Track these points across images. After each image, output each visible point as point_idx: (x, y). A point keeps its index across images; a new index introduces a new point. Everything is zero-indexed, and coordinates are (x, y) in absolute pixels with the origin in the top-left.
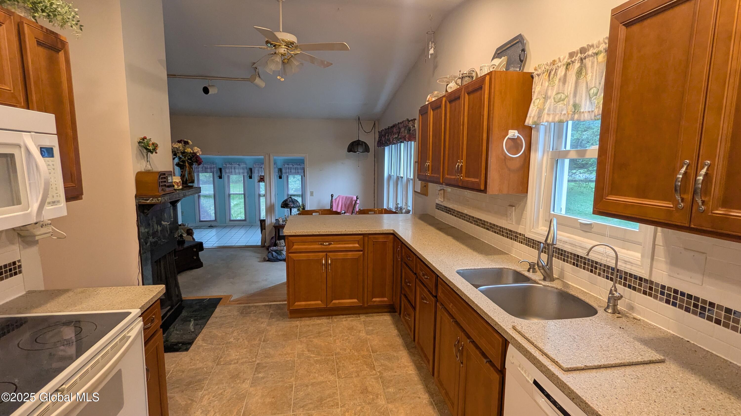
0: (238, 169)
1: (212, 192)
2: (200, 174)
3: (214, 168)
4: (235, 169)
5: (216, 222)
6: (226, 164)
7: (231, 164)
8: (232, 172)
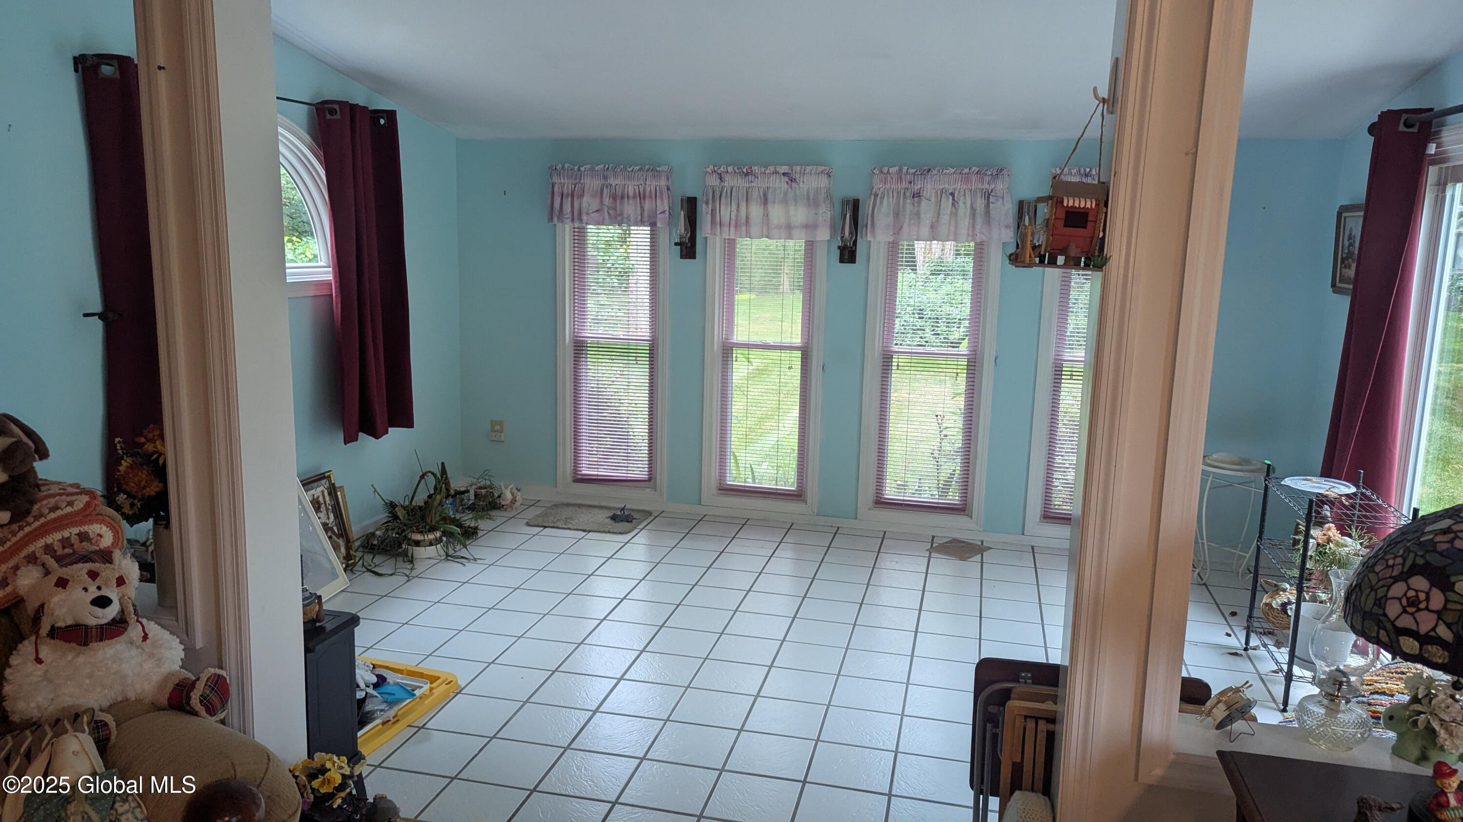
0: (785, 201)
1: (642, 328)
2: (591, 229)
3: (655, 196)
4: (765, 200)
5: (655, 488)
6: (720, 174)
7: (747, 174)
8: (747, 217)
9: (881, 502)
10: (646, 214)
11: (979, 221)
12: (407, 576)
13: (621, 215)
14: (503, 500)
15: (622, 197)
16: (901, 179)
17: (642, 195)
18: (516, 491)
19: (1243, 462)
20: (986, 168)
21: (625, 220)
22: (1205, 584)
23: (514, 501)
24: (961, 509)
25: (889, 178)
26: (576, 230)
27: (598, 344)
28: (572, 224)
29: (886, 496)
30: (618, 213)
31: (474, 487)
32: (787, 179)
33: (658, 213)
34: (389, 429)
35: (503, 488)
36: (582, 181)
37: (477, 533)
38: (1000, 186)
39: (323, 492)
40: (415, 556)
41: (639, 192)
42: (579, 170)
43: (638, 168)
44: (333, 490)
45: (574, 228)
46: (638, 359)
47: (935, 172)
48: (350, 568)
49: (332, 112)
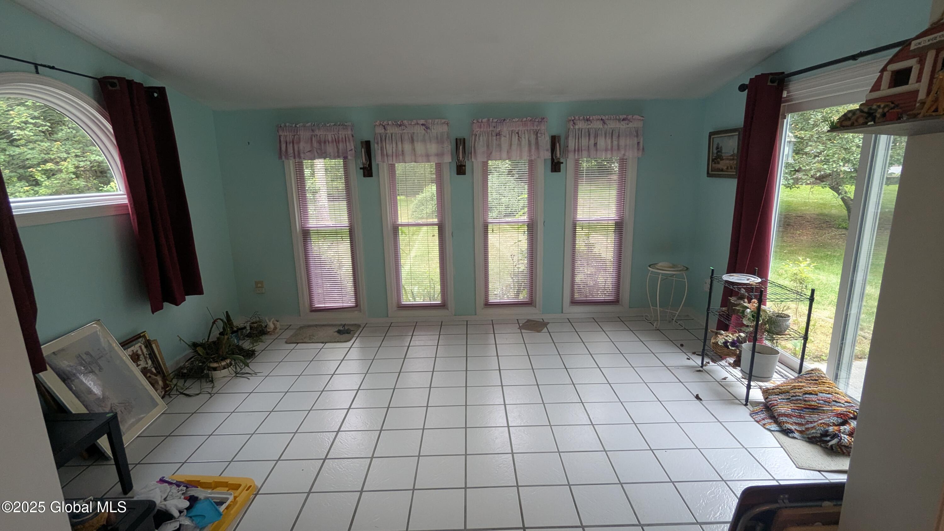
0: (424, 141)
1: (344, 221)
2: (306, 162)
3: (345, 140)
4: (412, 141)
5: (360, 312)
6: (384, 126)
7: (400, 125)
8: (403, 151)
9: (488, 305)
10: (340, 151)
11: (533, 147)
12: (209, 393)
13: (325, 153)
14: (269, 328)
15: (325, 142)
16: (489, 125)
17: (337, 140)
18: (276, 322)
19: (674, 266)
20: (535, 118)
21: (328, 156)
22: (658, 330)
23: (275, 328)
24: (530, 303)
25: (482, 125)
26: (297, 164)
27: (317, 231)
28: (294, 160)
29: (490, 301)
30: (323, 151)
31: (249, 323)
32: (424, 127)
33: (348, 150)
34: (186, 297)
35: (268, 321)
36: (298, 133)
37: (255, 354)
38: (543, 127)
39: (140, 347)
40: (213, 377)
41: (335, 138)
42: (296, 126)
43: (333, 124)
44: (148, 344)
45: (296, 163)
46: (343, 237)
47: (508, 121)
48: (167, 393)
49: (114, 85)
